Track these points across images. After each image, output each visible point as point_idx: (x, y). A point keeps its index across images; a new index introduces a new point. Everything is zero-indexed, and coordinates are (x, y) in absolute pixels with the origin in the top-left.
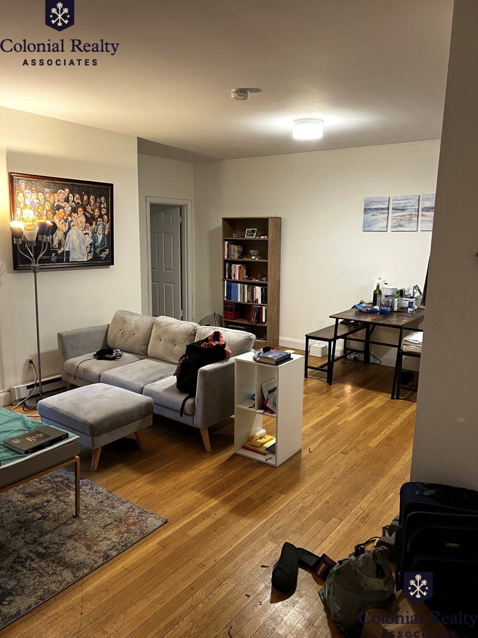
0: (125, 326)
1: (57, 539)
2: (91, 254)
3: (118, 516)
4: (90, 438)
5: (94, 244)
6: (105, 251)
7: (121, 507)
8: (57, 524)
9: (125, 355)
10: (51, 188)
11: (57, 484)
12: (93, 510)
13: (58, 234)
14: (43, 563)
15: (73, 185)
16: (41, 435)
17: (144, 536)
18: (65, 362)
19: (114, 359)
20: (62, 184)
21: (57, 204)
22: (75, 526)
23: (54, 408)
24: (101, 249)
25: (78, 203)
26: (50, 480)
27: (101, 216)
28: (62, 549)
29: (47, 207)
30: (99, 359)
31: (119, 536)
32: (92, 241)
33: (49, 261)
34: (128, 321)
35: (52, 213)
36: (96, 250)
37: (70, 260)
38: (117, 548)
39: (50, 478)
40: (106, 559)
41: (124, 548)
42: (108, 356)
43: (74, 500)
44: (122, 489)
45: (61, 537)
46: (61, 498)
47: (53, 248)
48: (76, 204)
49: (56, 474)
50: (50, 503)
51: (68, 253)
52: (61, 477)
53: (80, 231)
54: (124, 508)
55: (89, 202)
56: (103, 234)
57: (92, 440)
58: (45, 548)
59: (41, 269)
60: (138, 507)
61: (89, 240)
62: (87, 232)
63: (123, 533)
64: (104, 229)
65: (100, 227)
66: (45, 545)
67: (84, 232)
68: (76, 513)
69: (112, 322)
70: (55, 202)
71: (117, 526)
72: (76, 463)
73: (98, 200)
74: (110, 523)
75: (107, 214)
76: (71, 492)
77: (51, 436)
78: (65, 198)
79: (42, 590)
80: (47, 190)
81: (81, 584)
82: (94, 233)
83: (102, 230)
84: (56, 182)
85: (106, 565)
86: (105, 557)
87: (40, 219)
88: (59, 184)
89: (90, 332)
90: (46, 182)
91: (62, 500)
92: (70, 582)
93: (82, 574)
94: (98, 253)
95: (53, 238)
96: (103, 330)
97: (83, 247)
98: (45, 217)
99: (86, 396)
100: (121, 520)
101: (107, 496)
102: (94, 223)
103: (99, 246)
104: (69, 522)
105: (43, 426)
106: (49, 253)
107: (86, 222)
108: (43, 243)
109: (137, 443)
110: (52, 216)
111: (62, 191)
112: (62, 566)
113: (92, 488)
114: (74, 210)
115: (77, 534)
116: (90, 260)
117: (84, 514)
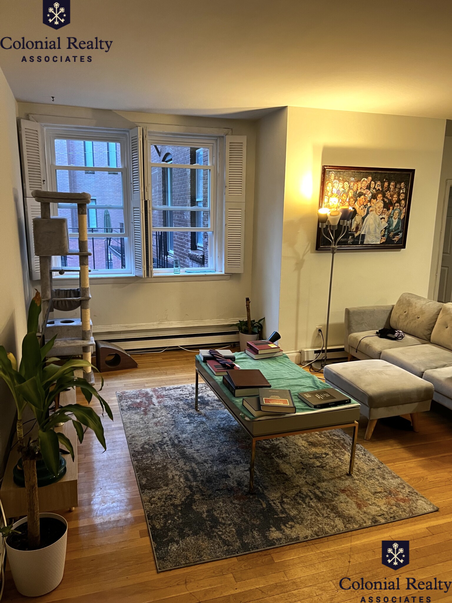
0: (410, 308)
1: (332, 489)
2: (385, 238)
3: (388, 488)
4: (368, 409)
5: (389, 228)
6: (398, 235)
7: (391, 480)
8: (333, 476)
9: (407, 337)
10: (356, 177)
11: (334, 441)
12: (365, 474)
13: (357, 219)
14: (319, 505)
15: (376, 173)
16: (328, 395)
17: (413, 516)
18: (350, 335)
19: (396, 339)
20: (366, 173)
21: (360, 191)
22: (348, 483)
23: (338, 375)
24: (395, 232)
25: (379, 189)
26: (328, 436)
27: (399, 201)
28: (336, 499)
29: (350, 195)
30: (381, 337)
31: (387, 506)
32: (387, 225)
33: (345, 243)
34: (414, 304)
35: (354, 200)
36: (390, 233)
37: (365, 243)
38: (385, 516)
39: (329, 435)
40: (374, 523)
41: (392, 519)
42: (390, 335)
43: (349, 460)
44: (393, 464)
45: (335, 488)
46: (338, 455)
47: (351, 232)
48: (376, 191)
49: (334, 433)
50: (328, 456)
51: (363, 236)
52: (338, 436)
53: (377, 216)
54: (394, 482)
55: (389, 188)
56: (398, 218)
57: (370, 410)
58: (322, 492)
59: (339, 250)
60: (409, 487)
61: (384, 224)
62: (383, 216)
63: (391, 505)
64: (400, 213)
65: (396, 211)
66: (321, 490)
67: (381, 217)
68: (350, 472)
69: (397, 303)
70: (357, 190)
71: (386, 497)
72: (355, 427)
73: (398, 186)
74: (380, 492)
75: (405, 199)
76: (345, 452)
77: (335, 398)
78: (367, 186)
79: (318, 527)
80: (352, 179)
81: (350, 535)
82: (390, 217)
83: (398, 214)
84: (361, 171)
85: (374, 528)
86: (373, 520)
87: (343, 206)
88: (364, 172)
89: (374, 310)
90: (352, 172)
91: (338, 457)
92: (341, 530)
93: (351, 528)
94: (391, 236)
95: (351, 222)
96: (387, 310)
97: (378, 231)
98: (347, 204)
99: (368, 369)
100: (390, 493)
101: (379, 466)
102: (391, 208)
103: (393, 230)
104: (343, 477)
105: (329, 388)
106: (347, 236)
107: (384, 207)
108: (343, 227)
109: (412, 425)
110: (353, 203)
111: (366, 179)
112: (334, 513)
113: (365, 455)
114: (374, 197)
115: (349, 490)
116: (383, 243)
117: (357, 475)
